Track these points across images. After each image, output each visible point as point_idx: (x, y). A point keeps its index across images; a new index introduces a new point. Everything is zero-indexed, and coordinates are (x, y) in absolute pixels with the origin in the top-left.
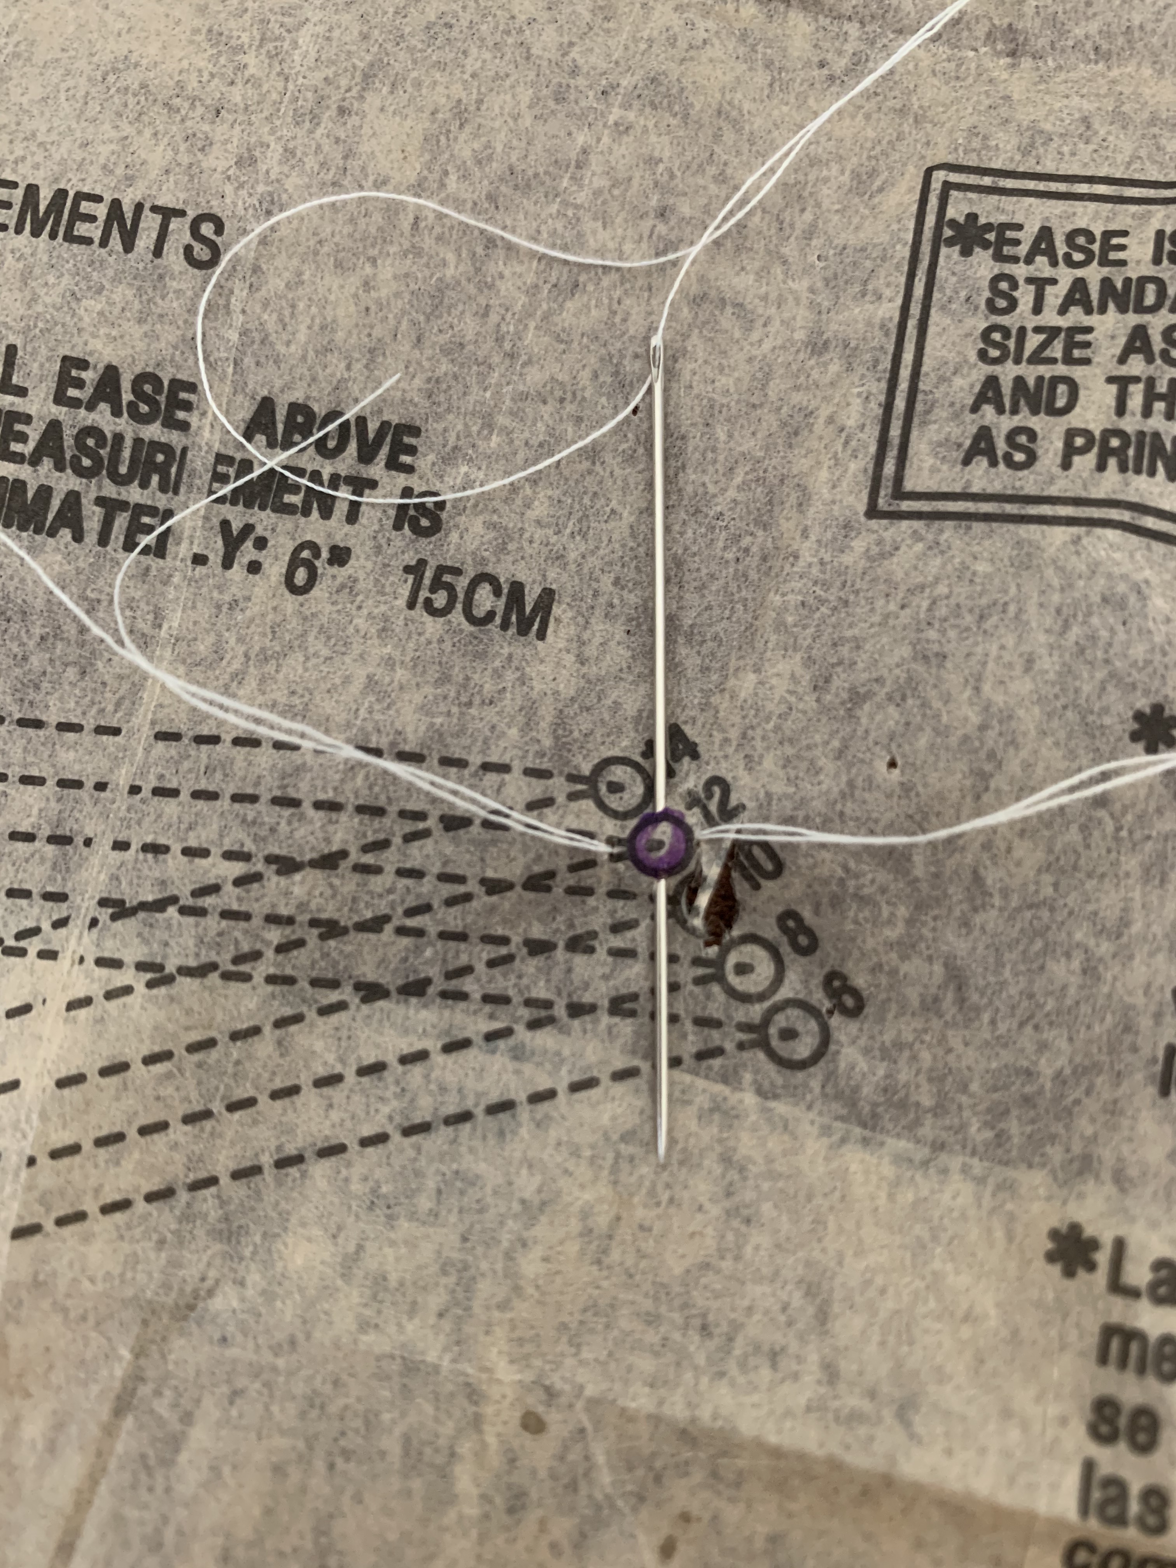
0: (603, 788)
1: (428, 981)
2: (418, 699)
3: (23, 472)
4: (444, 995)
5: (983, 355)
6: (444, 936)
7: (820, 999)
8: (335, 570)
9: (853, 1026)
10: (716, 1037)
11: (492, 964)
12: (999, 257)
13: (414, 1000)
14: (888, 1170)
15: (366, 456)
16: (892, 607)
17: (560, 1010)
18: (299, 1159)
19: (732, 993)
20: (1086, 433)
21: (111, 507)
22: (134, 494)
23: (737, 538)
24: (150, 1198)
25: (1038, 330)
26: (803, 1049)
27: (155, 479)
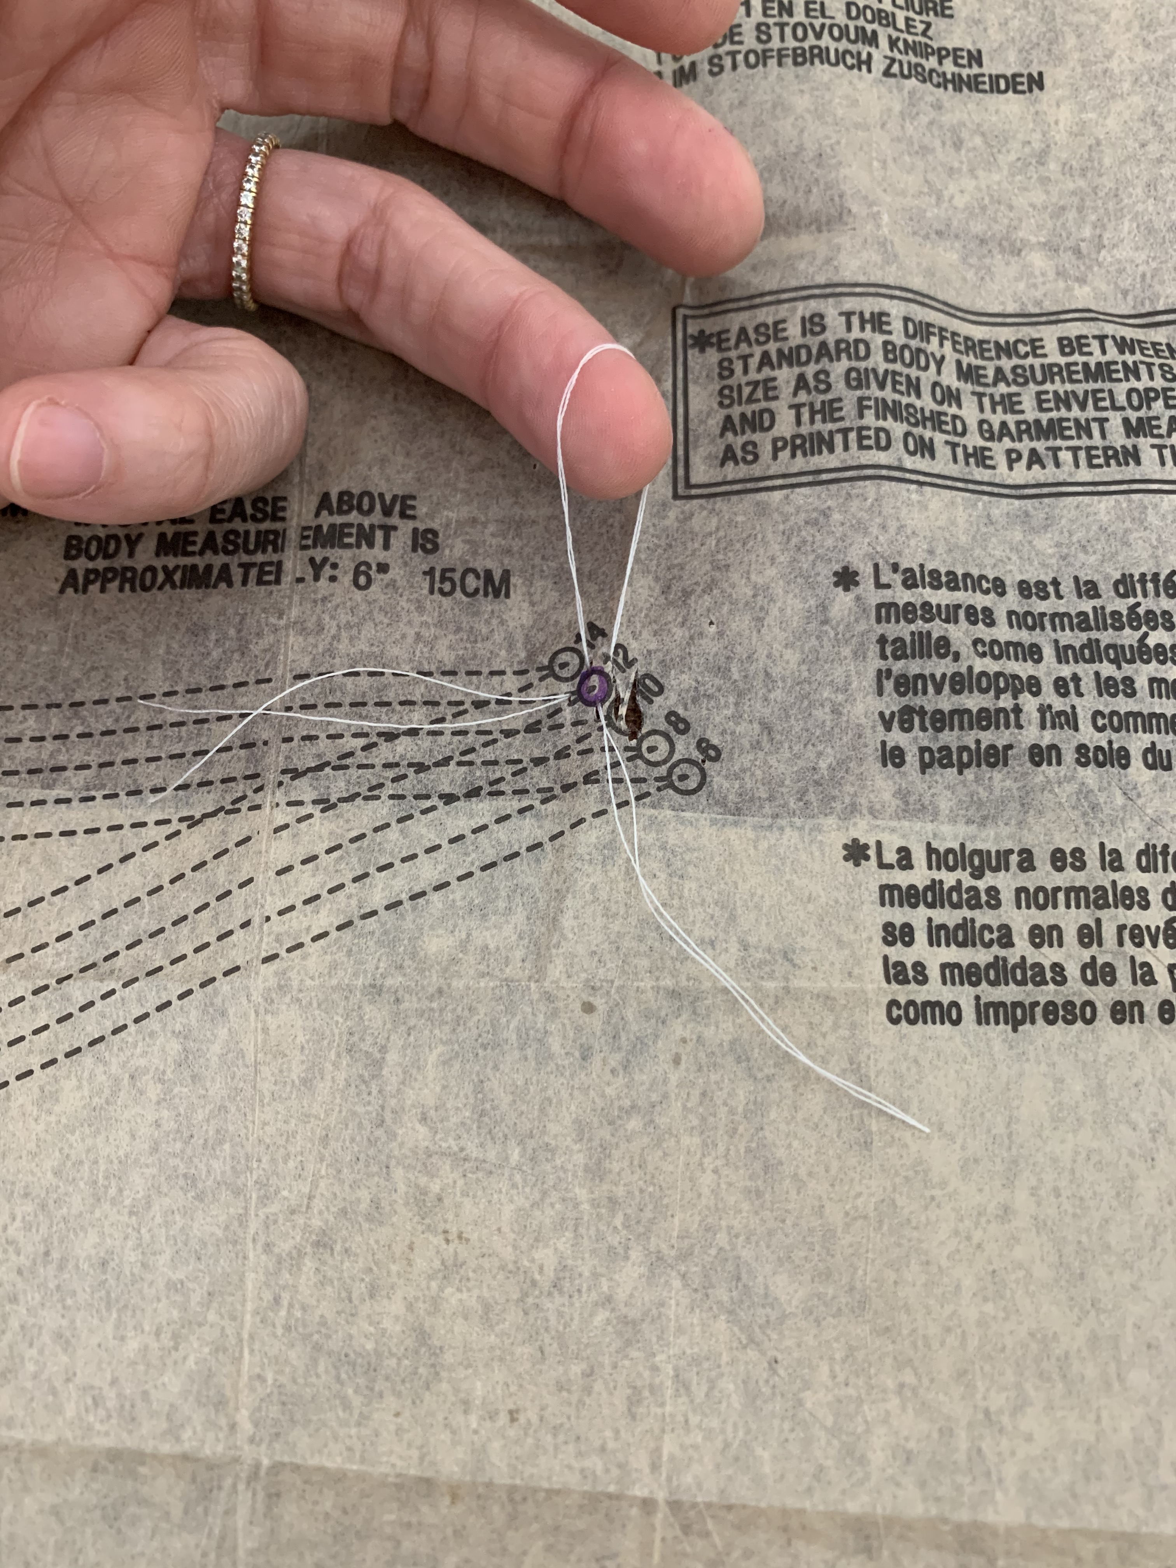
0: (557, 669)
1: (480, 788)
2: (446, 642)
3: (196, 560)
4: (490, 794)
5: (721, 404)
6: (485, 763)
7: (696, 755)
8: (382, 576)
9: (717, 766)
10: (644, 787)
11: (514, 774)
12: (720, 349)
13: (474, 799)
14: (751, 834)
15: (387, 512)
16: (696, 545)
17: (557, 791)
18: (423, 894)
19: (648, 763)
20: (783, 439)
21: (246, 567)
22: (260, 558)
23: (605, 521)
24: (339, 928)
25: (748, 384)
26: (692, 784)
27: (270, 548)
